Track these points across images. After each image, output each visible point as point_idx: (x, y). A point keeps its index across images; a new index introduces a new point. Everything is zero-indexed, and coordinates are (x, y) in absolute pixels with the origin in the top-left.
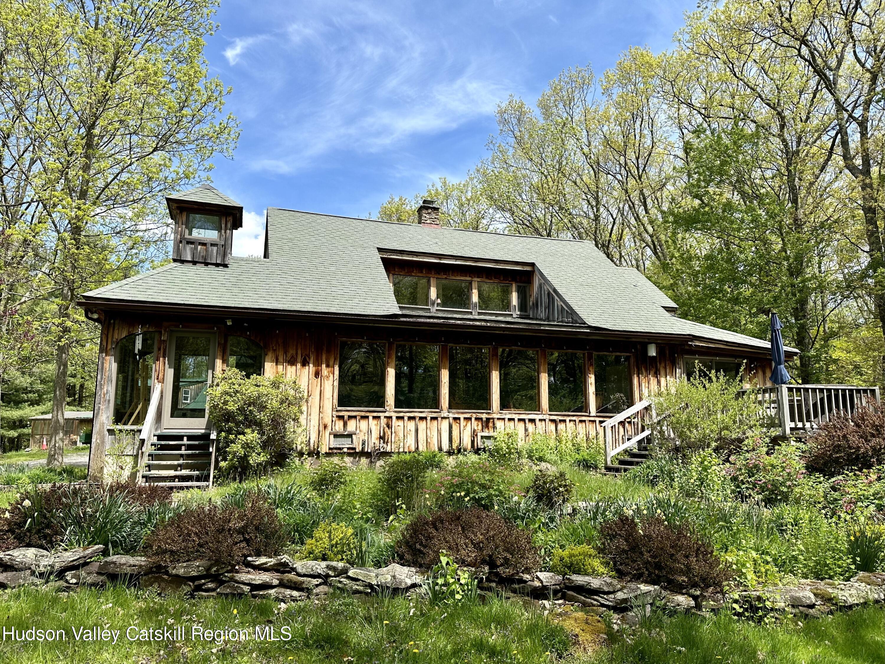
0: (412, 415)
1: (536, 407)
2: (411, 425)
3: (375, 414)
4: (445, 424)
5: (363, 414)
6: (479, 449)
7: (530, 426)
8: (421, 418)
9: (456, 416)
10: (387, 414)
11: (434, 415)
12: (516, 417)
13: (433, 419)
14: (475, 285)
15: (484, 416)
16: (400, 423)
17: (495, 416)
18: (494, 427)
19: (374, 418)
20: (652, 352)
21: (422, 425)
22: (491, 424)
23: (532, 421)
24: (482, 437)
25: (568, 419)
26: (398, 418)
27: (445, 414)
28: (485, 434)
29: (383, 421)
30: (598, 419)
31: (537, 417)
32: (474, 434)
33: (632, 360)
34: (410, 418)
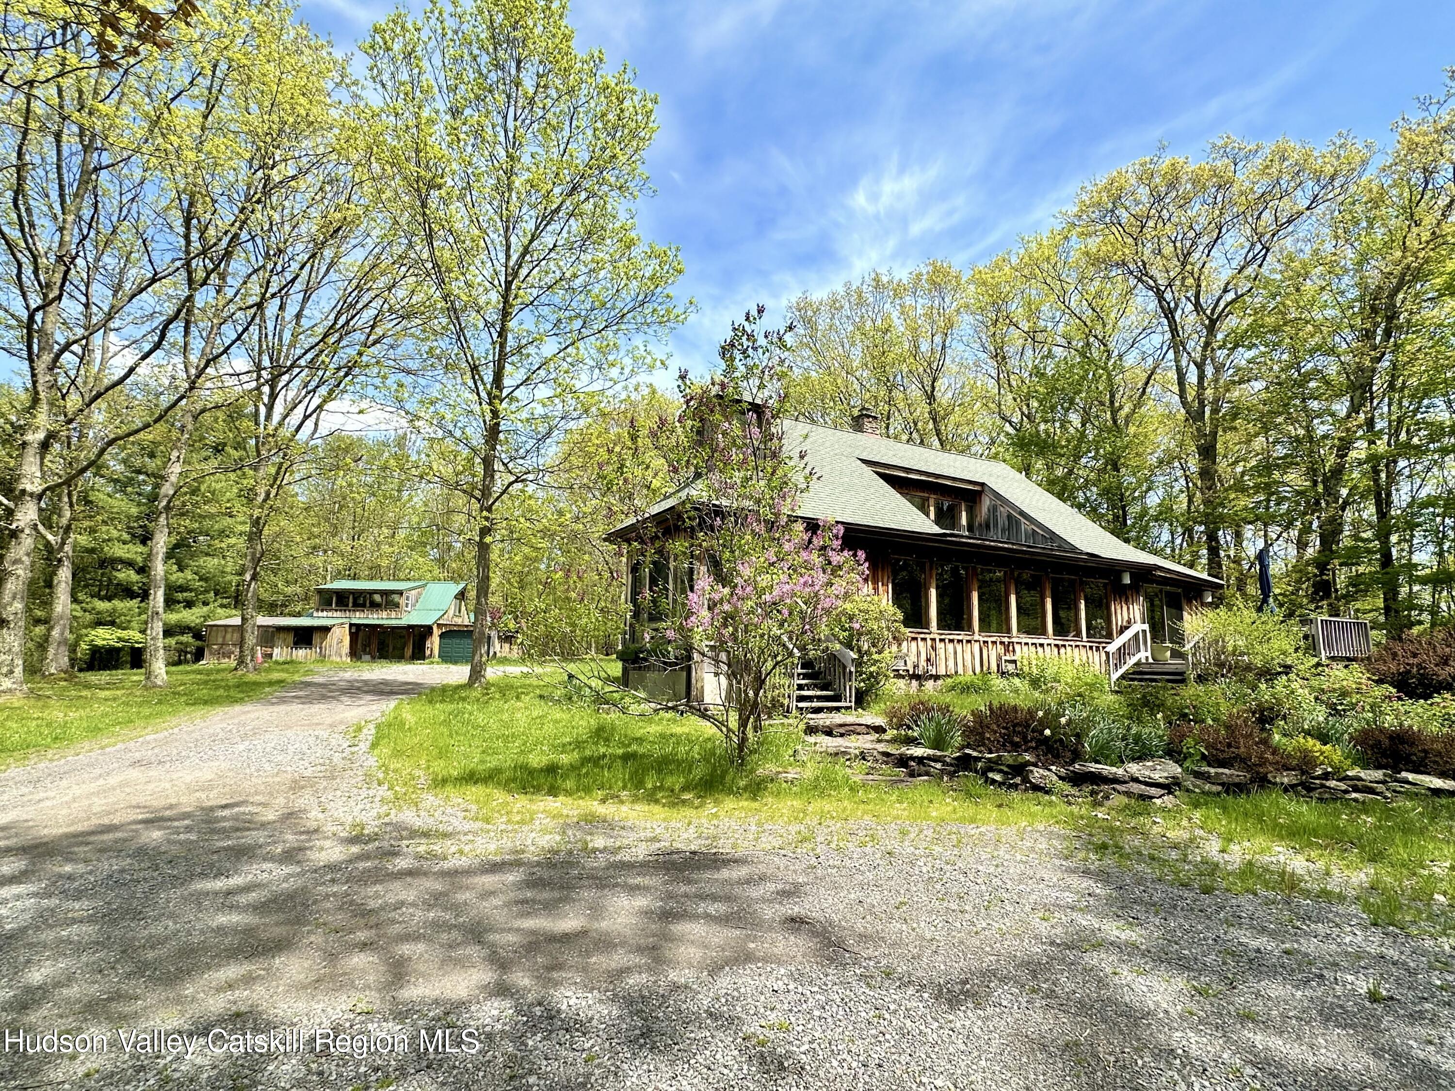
0: (951, 637)
1: (1044, 632)
2: (950, 647)
3: (922, 636)
4: (976, 647)
5: (913, 635)
6: (1003, 673)
7: (1040, 649)
8: (959, 641)
9: (986, 639)
10: (932, 636)
11: (969, 638)
12: (1030, 641)
13: (968, 641)
14: (932, 502)
15: (1006, 640)
16: (942, 644)
17: (1014, 640)
18: (1014, 651)
19: (922, 639)
20: (1127, 580)
21: (959, 647)
22: (1011, 648)
23: (1042, 645)
24: (1006, 661)
25: (1067, 643)
26: (941, 640)
27: (976, 637)
28: (1008, 658)
29: (929, 642)
30: (1088, 644)
31: (1045, 642)
32: (999, 658)
33: (1109, 587)
34: (951, 641)
